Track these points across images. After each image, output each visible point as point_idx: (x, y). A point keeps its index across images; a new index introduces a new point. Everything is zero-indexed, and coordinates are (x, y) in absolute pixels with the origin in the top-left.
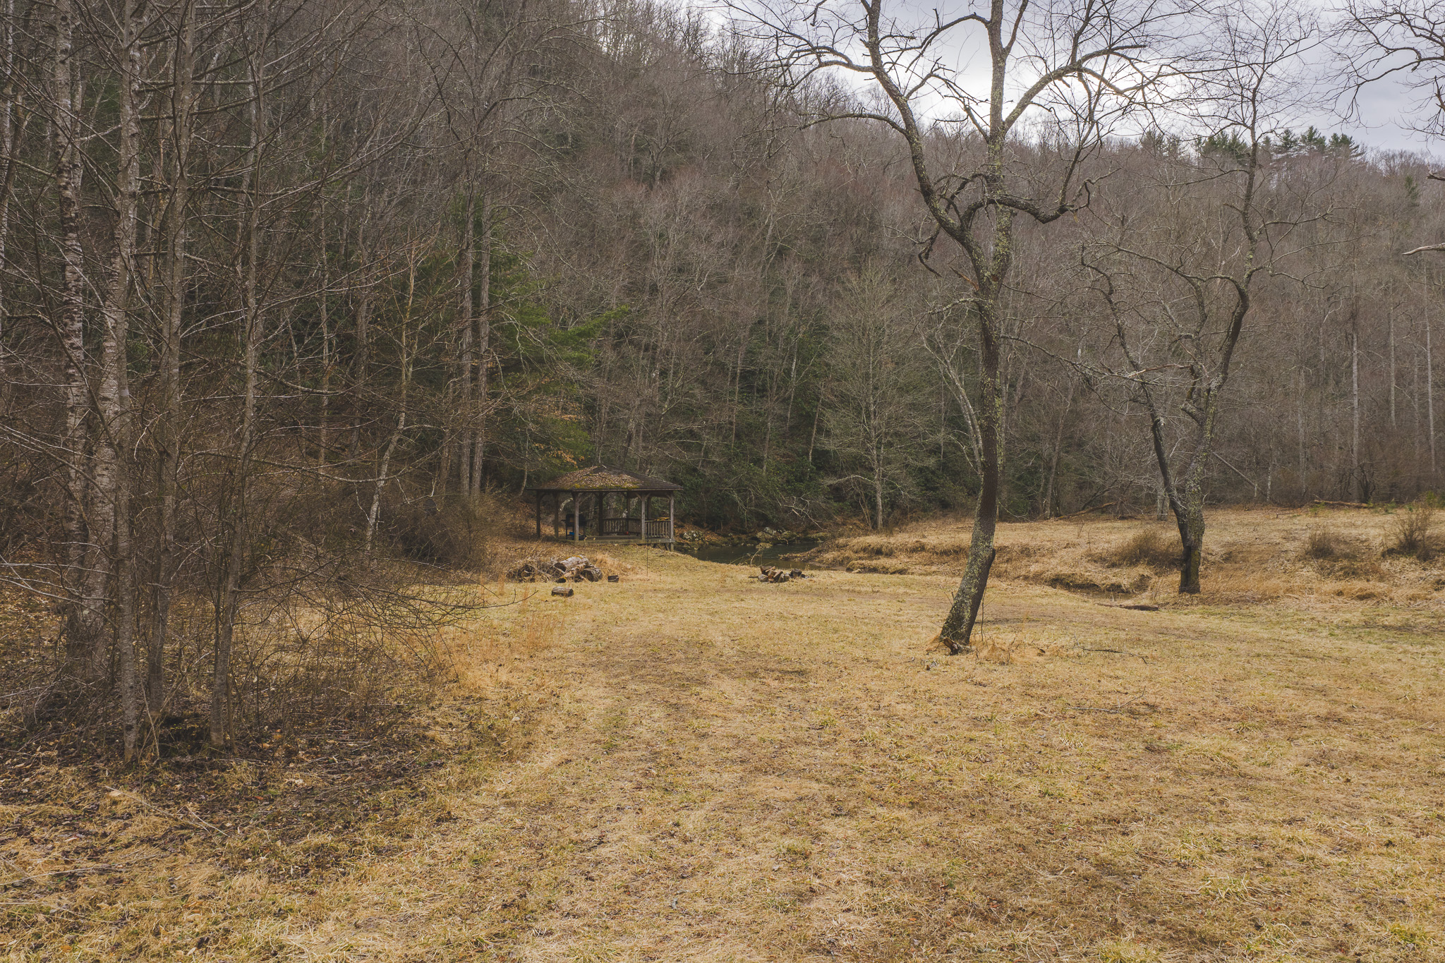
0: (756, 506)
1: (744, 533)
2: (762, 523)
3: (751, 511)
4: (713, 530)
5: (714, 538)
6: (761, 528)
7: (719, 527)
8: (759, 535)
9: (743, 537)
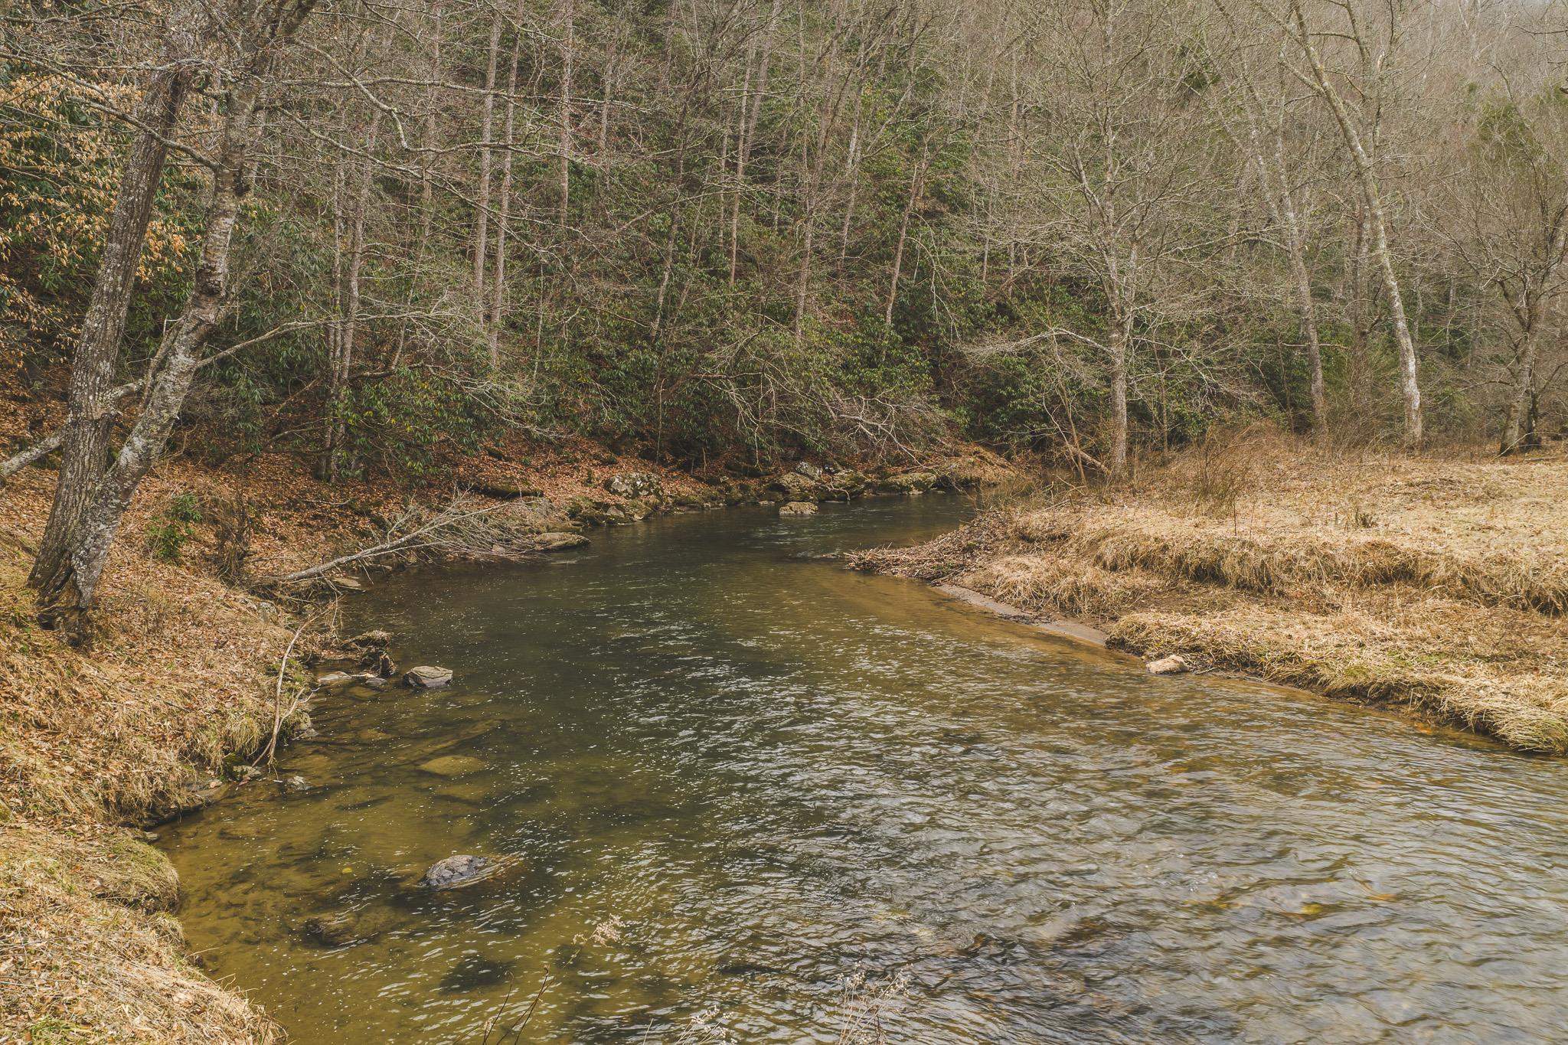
0: (781, 416)
1: (754, 474)
2: (792, 452)
3: (767, 429)
4: (686, 468)
5: (685, 488)
6: (790, 463)
7: (699, 462)
8: (787, 479)
9: (753, 483)
